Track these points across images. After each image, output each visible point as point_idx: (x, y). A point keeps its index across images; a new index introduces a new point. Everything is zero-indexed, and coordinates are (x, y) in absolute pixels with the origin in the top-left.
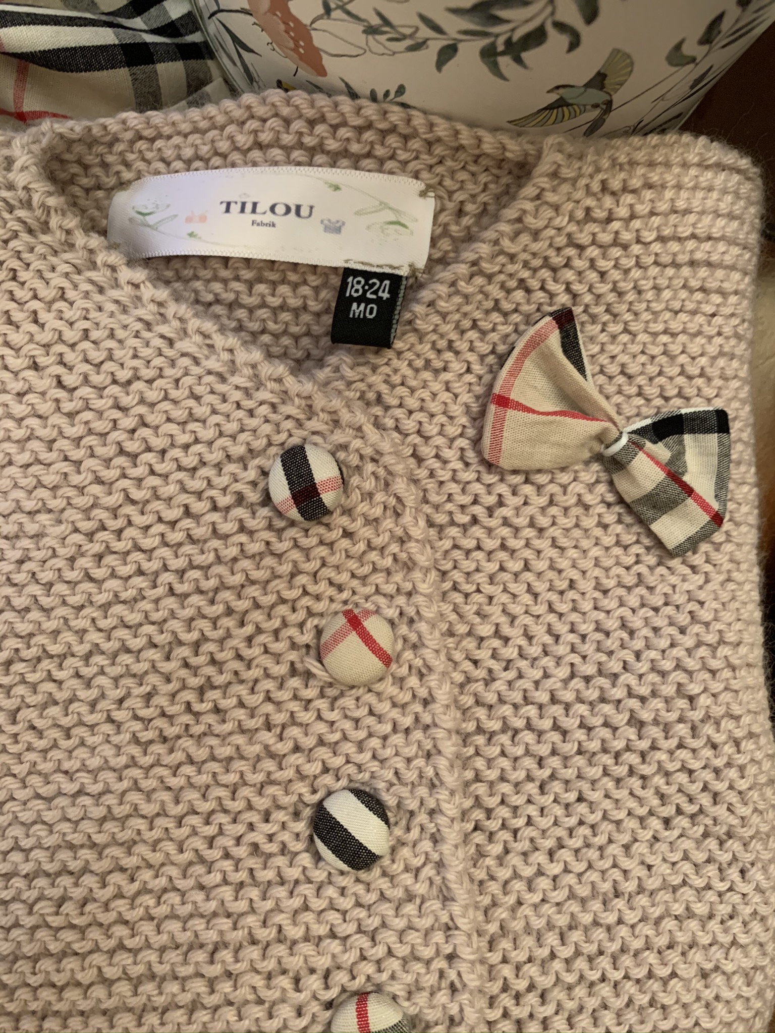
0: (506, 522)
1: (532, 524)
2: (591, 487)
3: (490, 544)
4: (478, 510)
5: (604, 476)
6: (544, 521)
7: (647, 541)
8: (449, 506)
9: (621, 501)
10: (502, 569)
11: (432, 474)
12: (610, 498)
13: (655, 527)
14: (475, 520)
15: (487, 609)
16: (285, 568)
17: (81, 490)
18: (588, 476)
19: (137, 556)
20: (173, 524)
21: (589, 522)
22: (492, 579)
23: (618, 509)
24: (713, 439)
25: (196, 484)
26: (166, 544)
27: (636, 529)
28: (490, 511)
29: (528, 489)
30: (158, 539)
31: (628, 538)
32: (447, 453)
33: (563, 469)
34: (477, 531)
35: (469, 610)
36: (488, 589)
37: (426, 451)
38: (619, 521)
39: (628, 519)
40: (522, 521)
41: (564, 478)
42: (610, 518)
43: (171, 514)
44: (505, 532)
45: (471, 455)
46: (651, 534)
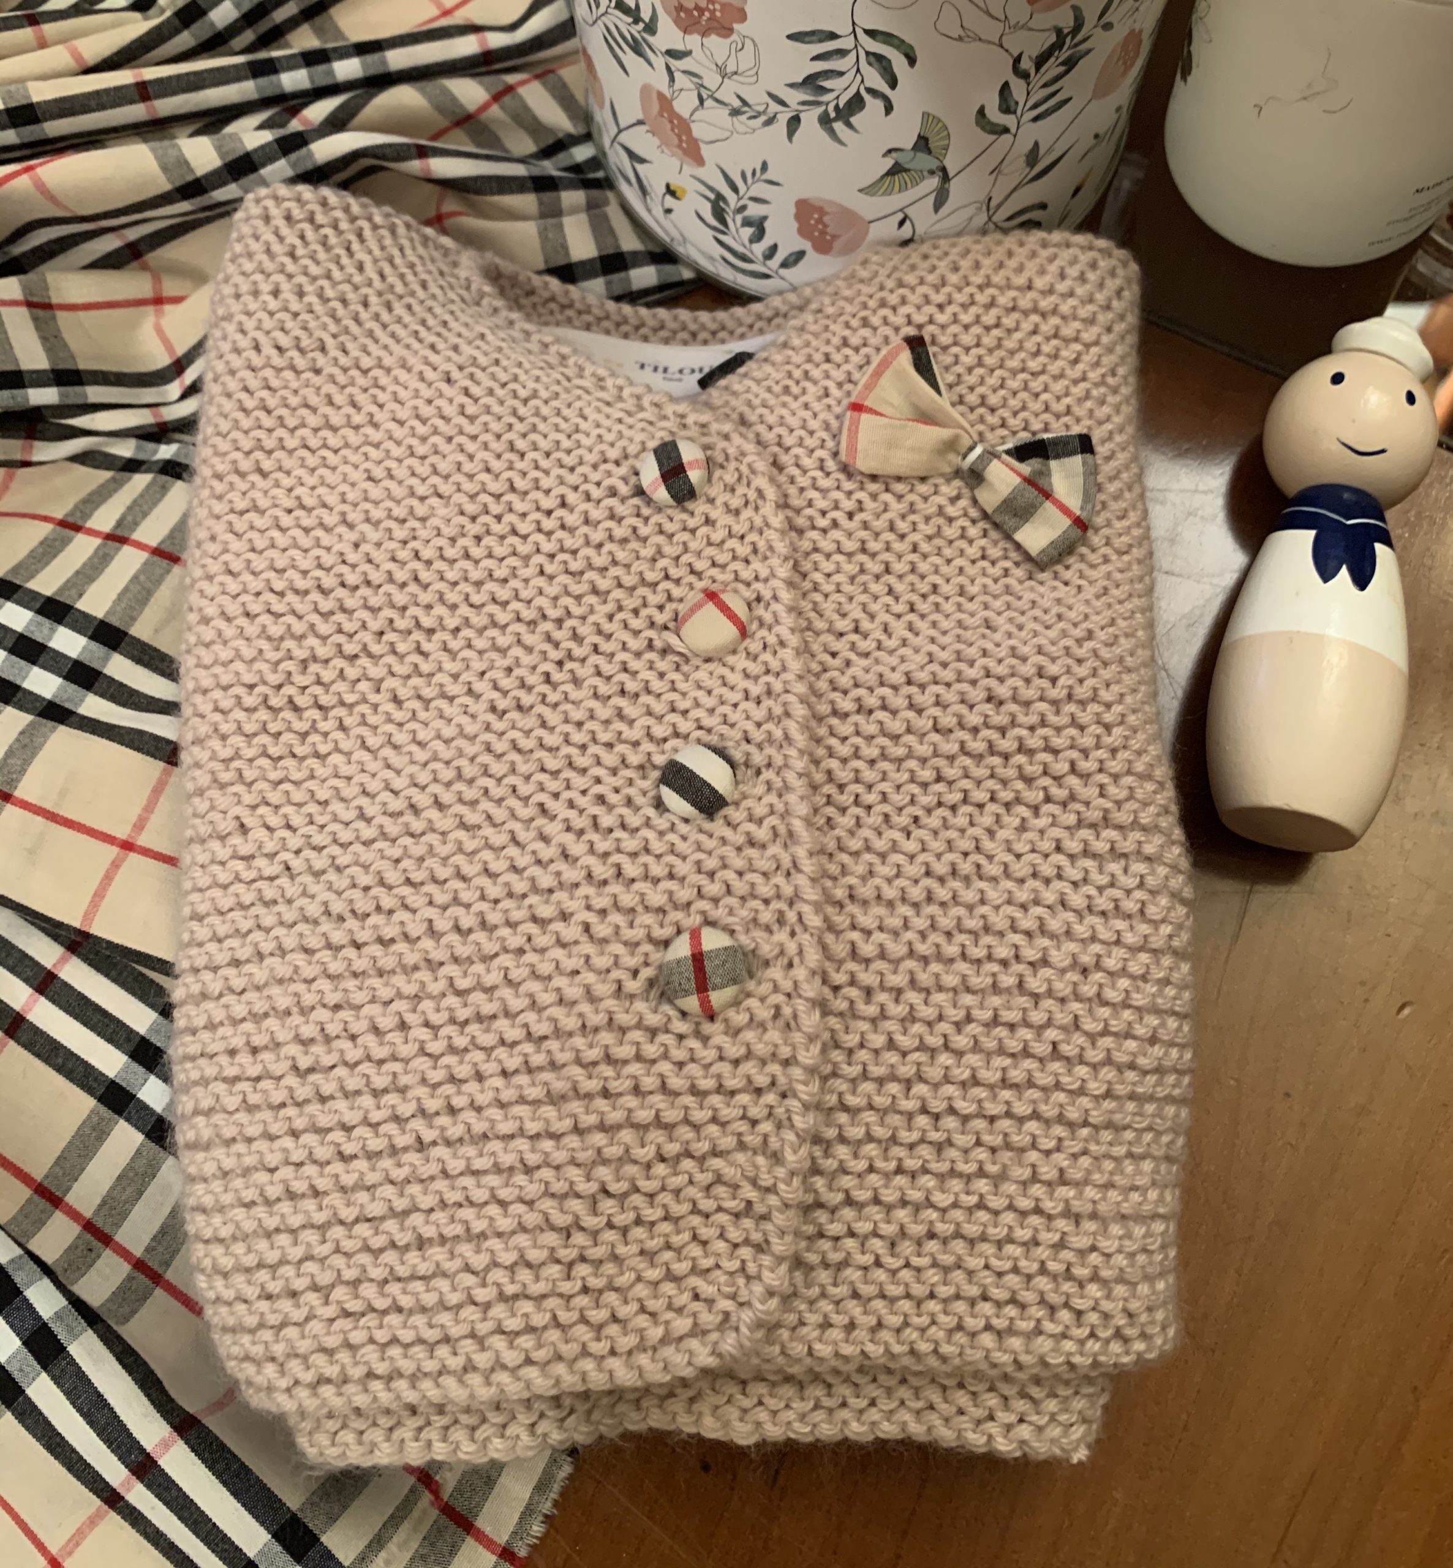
0: (865, 526)
1: (892, 528)
2: (954, 500)
3: (850, 545)
4: (838, 515)
5: (965, 491)
6: (902, 526)
7: (1014, 555)
8: (809, 511)
9: (985, 516)
10: (862, 571)
11: (792, 480)
12: (974, 513)
13: (1018, 536)
14: (835, 524)
15: (847, 607)
16: (647, 552)
17: (471, 477)
18: (949, 490)
19: (513, 540)
20: (549, 513)
21: (951, 532)
22: (852, 579)
23: (982, 524)
24: (1077, 460)
25: (572, 479)
26: (540, 530)
27: (1002, 544)
28: (850, 515)
29: (887, 497)
30: (533, 526)
31: (994, 552)
32: (807, 462)
33: (923, 479)
34: (836, 534)
35: (828, 607)
36: (847, 588)
37: (785, 459)
38: (985, 534)
39: (994, 534)
40: (880, 524)
41: (923, 488)
42: (973, 531)
43: (547, 503)
44: (863, 534)
45: (831, 465)
46: (1018, 546)
